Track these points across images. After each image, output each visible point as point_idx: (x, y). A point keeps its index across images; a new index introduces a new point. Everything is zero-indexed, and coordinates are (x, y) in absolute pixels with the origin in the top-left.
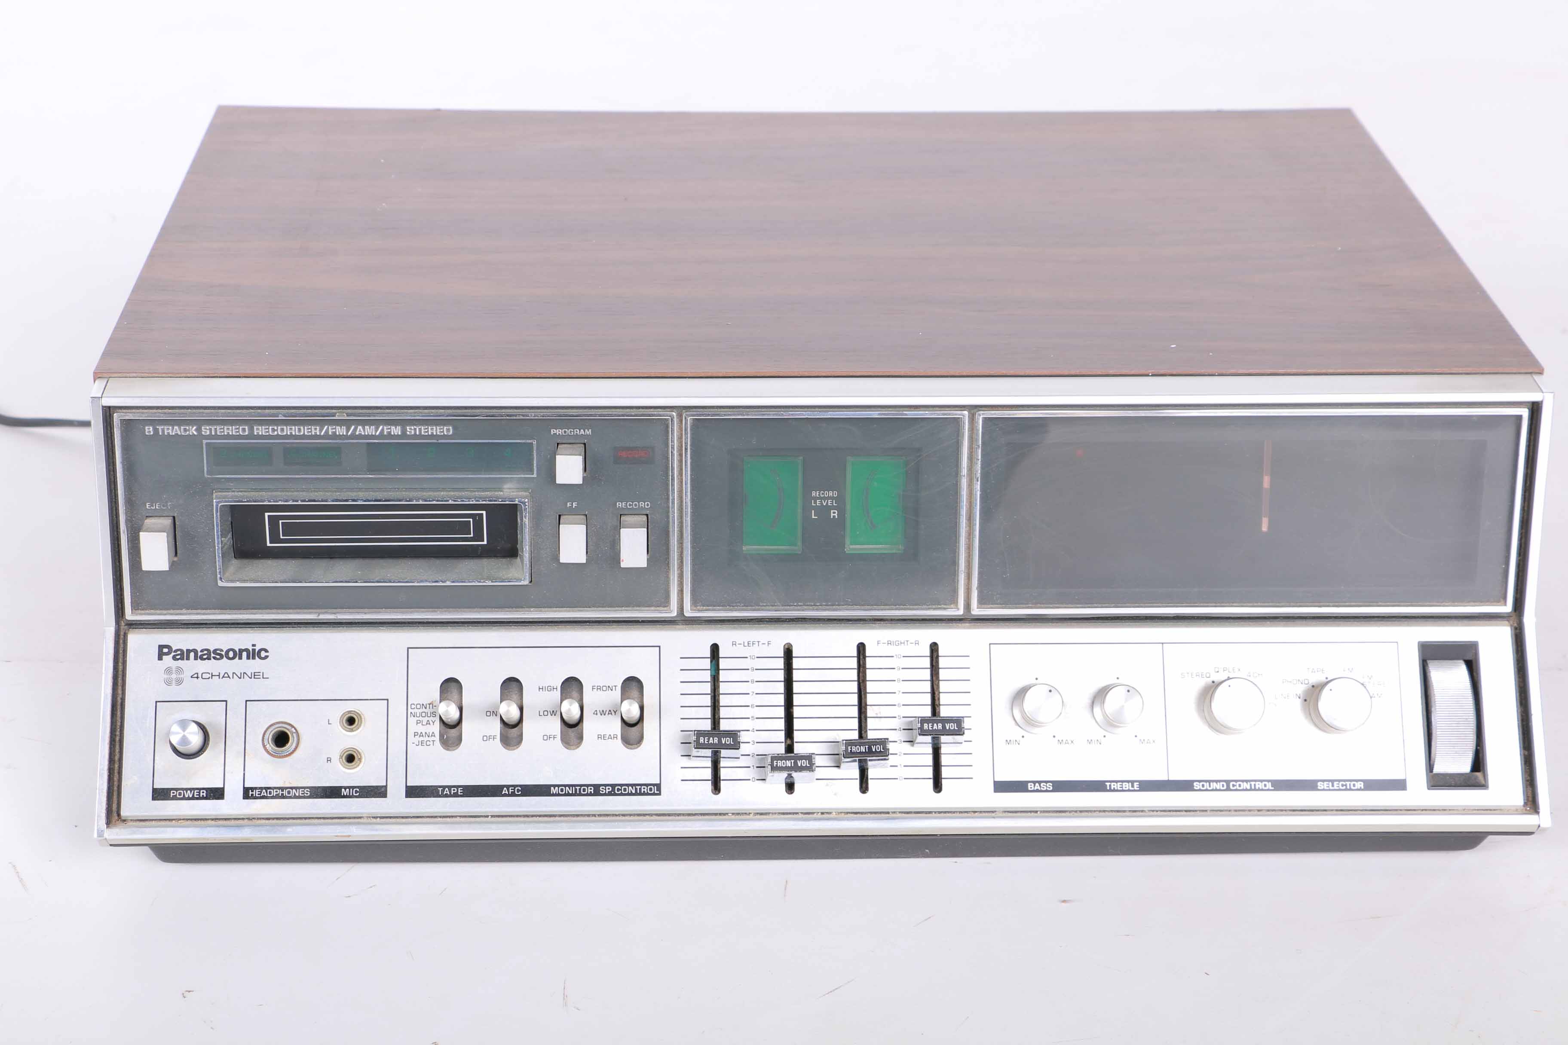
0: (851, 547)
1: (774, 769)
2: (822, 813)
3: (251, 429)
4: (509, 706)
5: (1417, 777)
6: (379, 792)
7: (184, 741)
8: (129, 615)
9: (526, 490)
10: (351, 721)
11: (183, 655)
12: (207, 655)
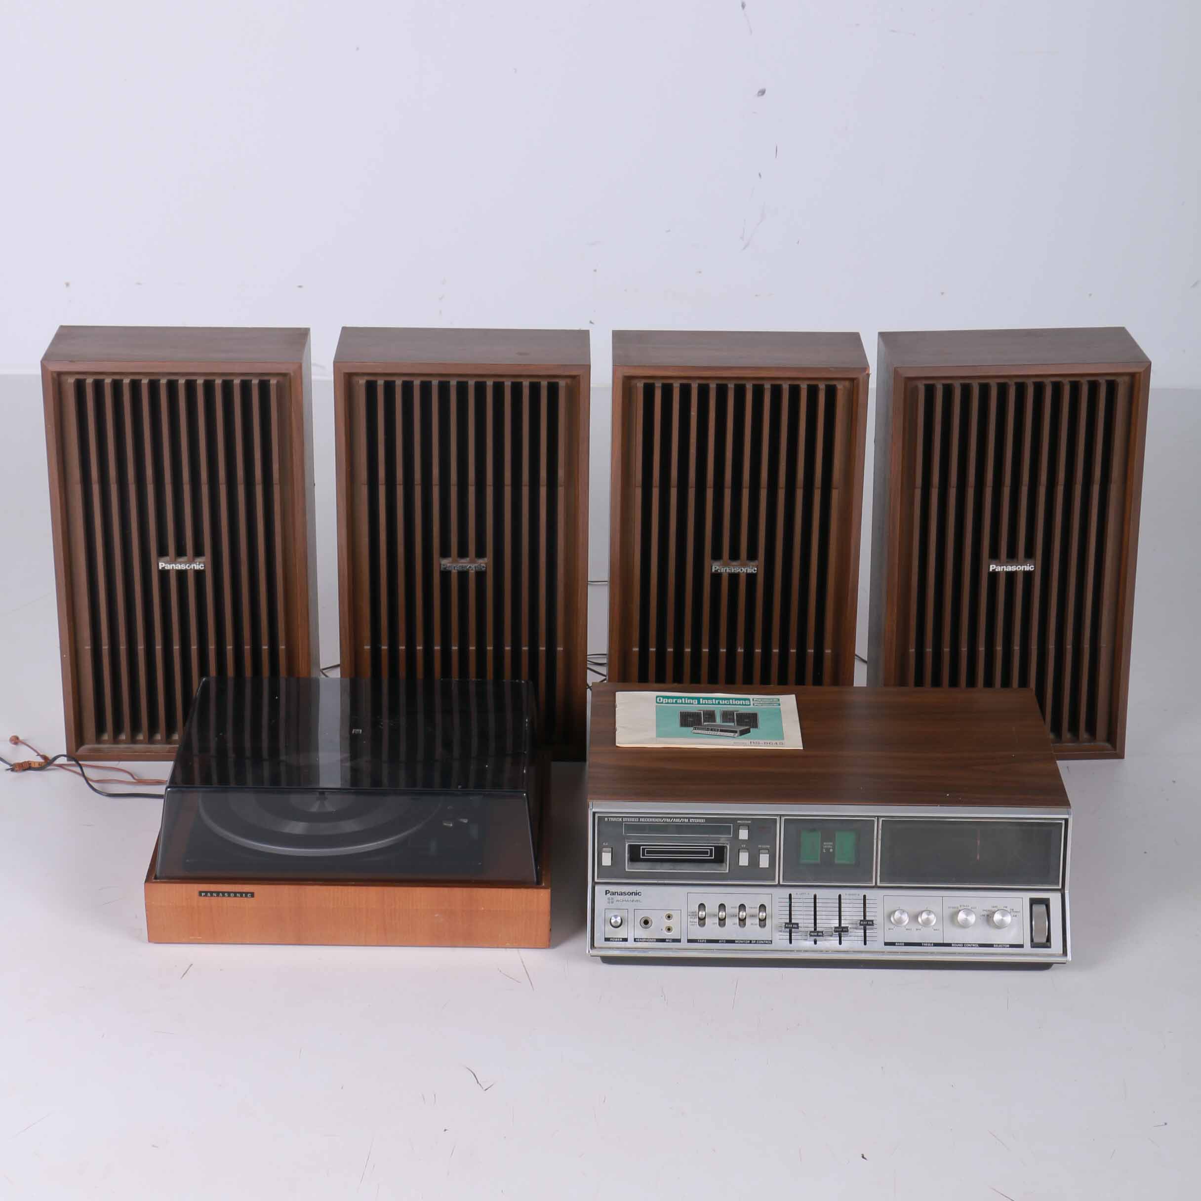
0: (837, 861)
1: (811, 936)
2: (826, 951)
3: (639, 820)
4: (722, 913)
5: (1027, 943)
6: (679, 941)
7: (616, 922)
8: (596, 880)
9: (727, 840)
10: (669, 917)
11: (614, 894)
12: (621, 894)
